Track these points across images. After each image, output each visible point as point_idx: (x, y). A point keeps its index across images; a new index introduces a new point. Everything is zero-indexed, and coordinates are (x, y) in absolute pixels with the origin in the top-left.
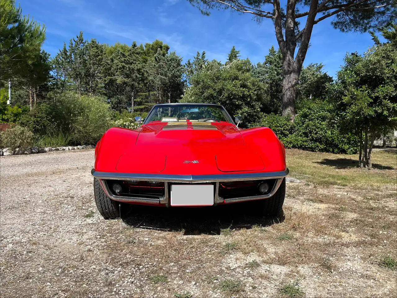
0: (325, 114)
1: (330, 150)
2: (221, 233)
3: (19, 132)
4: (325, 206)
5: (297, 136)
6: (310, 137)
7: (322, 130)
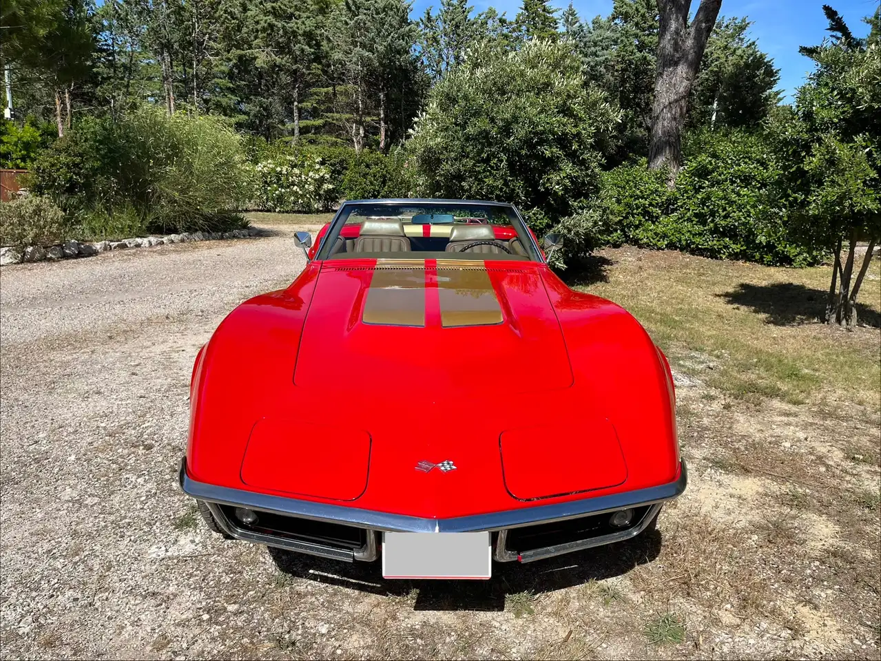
0: (751, 169)
1: (754, 257)
2: (507, 605)
3: (31, 210)
4: (756, 488)
5: (681, 221)
6: (712, 225)
7: (740, 208)
